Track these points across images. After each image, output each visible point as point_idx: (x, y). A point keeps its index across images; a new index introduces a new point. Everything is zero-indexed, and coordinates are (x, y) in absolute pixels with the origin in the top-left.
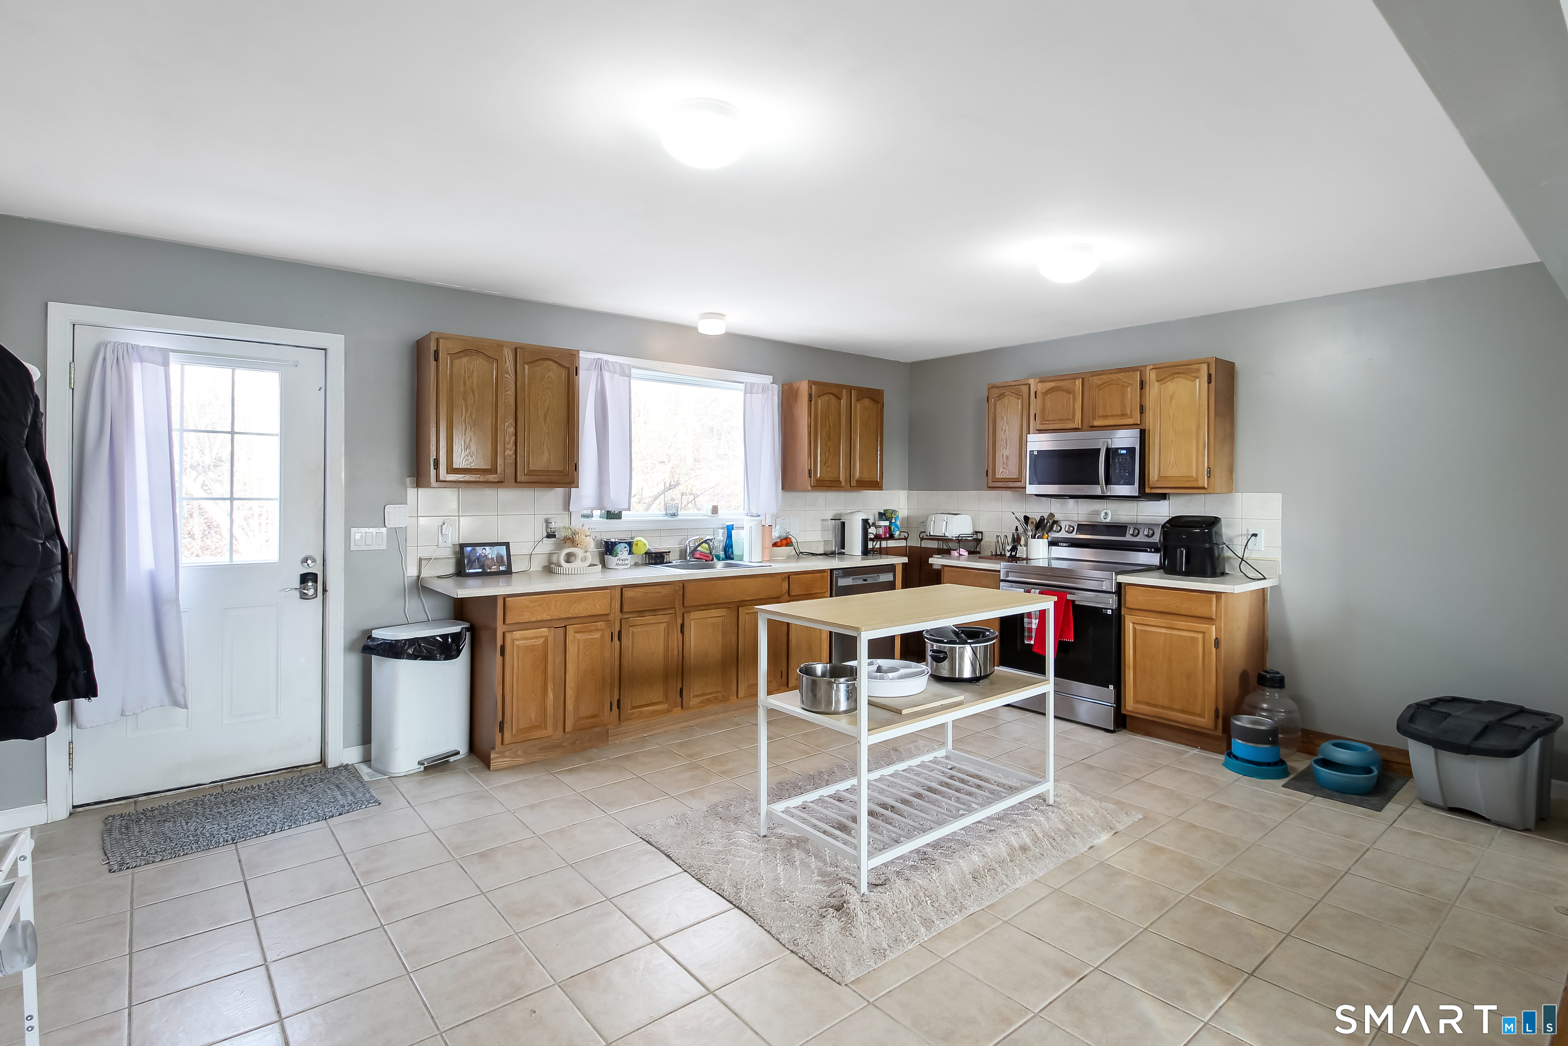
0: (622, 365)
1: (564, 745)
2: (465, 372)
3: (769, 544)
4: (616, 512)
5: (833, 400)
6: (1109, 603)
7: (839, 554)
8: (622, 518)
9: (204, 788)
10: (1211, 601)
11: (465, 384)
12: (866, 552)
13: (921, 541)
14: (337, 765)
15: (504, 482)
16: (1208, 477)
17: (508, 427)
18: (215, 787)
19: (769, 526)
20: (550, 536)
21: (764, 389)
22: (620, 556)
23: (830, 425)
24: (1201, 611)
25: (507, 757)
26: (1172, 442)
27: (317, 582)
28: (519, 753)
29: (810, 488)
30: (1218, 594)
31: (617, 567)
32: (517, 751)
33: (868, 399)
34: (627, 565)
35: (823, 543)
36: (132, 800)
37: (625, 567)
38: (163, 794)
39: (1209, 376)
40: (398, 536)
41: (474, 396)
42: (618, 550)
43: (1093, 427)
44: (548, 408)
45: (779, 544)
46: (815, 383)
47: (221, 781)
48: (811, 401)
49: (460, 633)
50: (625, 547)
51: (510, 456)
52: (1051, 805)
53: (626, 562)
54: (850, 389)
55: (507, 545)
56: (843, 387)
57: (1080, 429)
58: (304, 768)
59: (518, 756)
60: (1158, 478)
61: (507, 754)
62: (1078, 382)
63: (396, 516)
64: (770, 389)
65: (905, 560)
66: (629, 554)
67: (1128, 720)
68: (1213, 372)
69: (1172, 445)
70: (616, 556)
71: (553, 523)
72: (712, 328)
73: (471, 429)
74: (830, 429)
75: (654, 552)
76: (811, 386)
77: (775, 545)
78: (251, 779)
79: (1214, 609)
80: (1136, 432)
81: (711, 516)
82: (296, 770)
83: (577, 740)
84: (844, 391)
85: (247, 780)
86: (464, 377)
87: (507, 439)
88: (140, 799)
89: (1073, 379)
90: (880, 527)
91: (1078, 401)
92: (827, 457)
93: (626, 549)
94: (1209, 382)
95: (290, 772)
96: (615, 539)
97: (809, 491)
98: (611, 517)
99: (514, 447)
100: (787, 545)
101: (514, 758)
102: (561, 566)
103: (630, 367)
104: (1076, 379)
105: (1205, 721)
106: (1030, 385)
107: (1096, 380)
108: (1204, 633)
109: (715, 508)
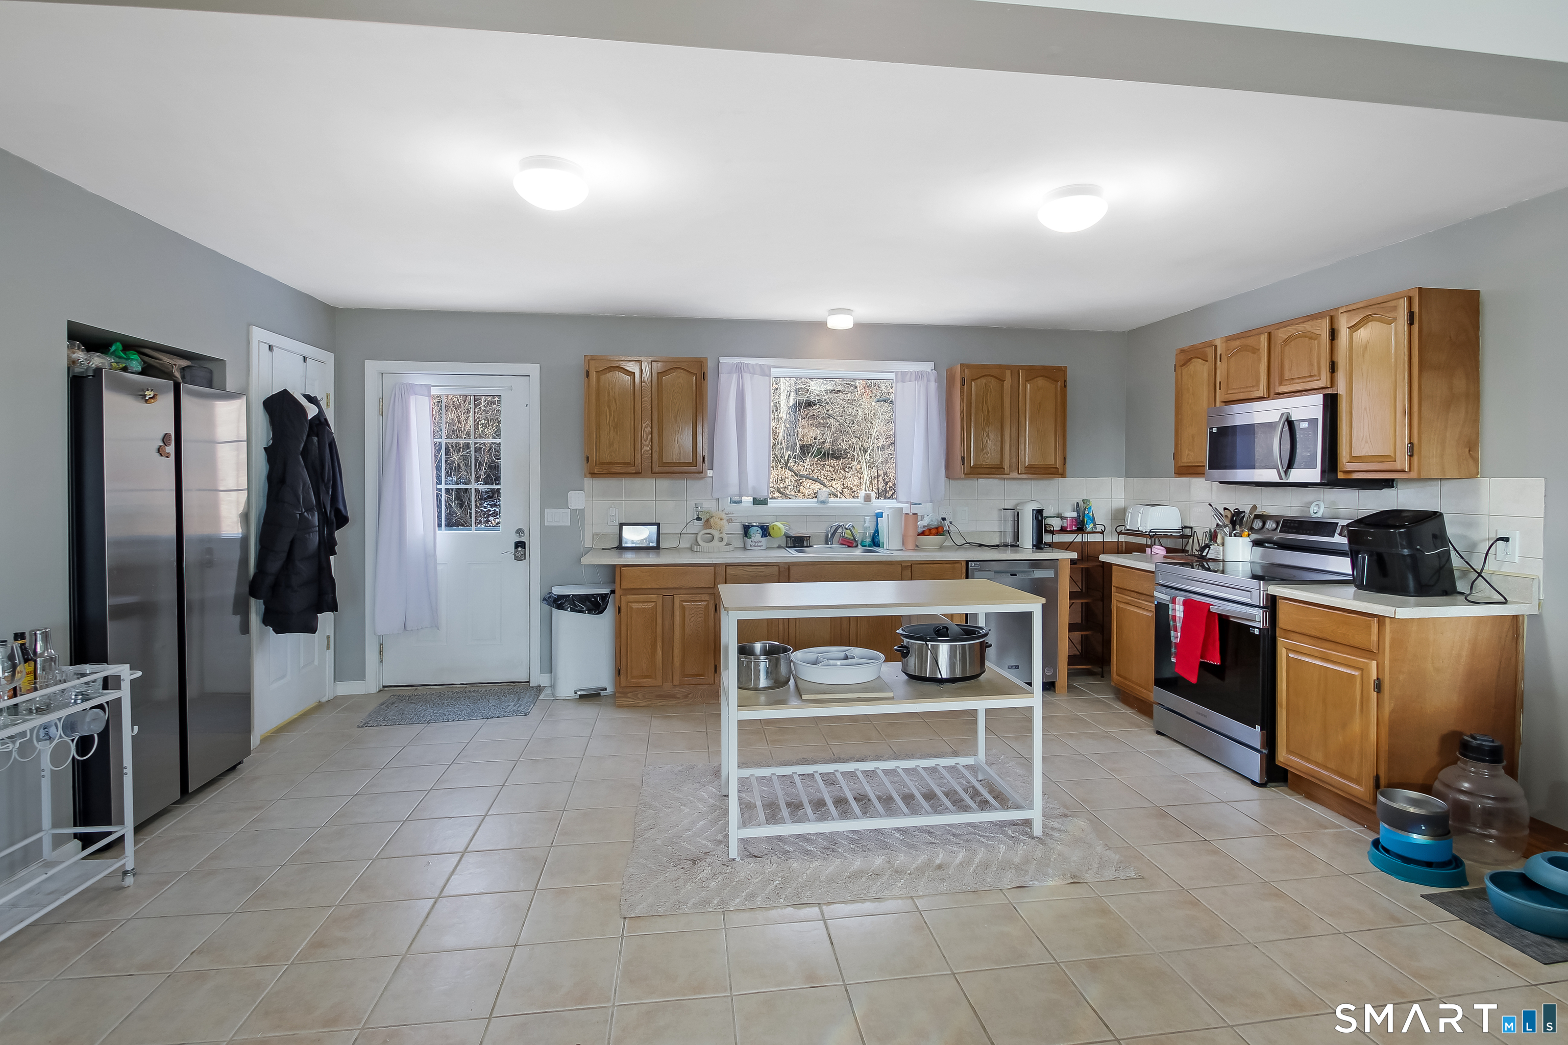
0: (762, 366)
1: (678, 696)
2: (609, 385)
3: (912, 532)
4: (761, 499)
5: (993, 382)
6: (1257, 619)
7: (1012, 546)
8: (768, 505)
9: (456, 687)
10: (1369, 627)
11: (609, 395)
12: (1039, 545)
13: (1118, 535)
14: (536, 685)
15: (641, 473)
16: (1410, 456)
17: (646, 427)
18: (463, 687)
19: (913, 514)
20: (698, 519)
21: (919, 376)
22: (753, 538)
23: (988, 409)
24: (1358, 639)
25: (629, 698)
26: (1365, 409)
27: (525, 548)
28: (640, 696)
29: (963, 476)
30: (1381, 618)
31: (751, 548)
32: (637, 694)
33: (1040, 378)
34: (761, 546)
35: (998, 534)
36: (414, 688)
37: (759, 548)
38: (432, 687)
39: (1411, 315)
40: (578, 516)
41: (616, 404)
42: (752, 533)
43: (1279, 394)
44: (678, 410)
45: (927, 533)
46: (968, 366)
47: (466, 684)
48: (964, 385)
49: (606, 594)
50: (758, 531)
51: (647, 451)
52: (1037, 838)
53: (760, 544)
54: (1015, 370)
55: (658, 525)
56: (1008, 367)
57: (1265, 398)
58: (518, 684)
59: (639, 699)
60: (1350, 459)
61: (629, 695)
62: (1264, 339)
63: (576, 499)
64: (925, 376)
65: (1074, 555)
66: (762, 537)
67: (1289, 775)
68: (1416, 309)
69: (1365, 413)
70: (750, 538)
71: (699, 508)
72: (841, 322)
73: (614, 430)
74: (988, 412)
75: (793, 536)
76: (964, 370)
77: (923, 534)
78: (484, 686)
79: (1374, 638)
80: (1318, 399)
81: (863, 504)
82: (512, 684)
83: (690, 694)
84: (1008, 373)
85: (481, 686)
86: (609, 389)
87: (644, 437)
88: (419, 688)
89: (1257, 335)
90: (1066, 518)
91: (1263, 360)
92: (984, 443)
93: (758, 532)
94: (1411, 322)
95: (509, 685)
96: (756, 523)
97: (962, 479)
98: (757, 502)
99: (651, 444)
100: (937, 534)
101: (635, 700)
102: (700, 545)
103: (770, 367)
104: (1260, 334)
105: (1360, 789)
106: (1216, 347)
107: (1282, 335)
108: (1362, 670)
109: (867, 496)
